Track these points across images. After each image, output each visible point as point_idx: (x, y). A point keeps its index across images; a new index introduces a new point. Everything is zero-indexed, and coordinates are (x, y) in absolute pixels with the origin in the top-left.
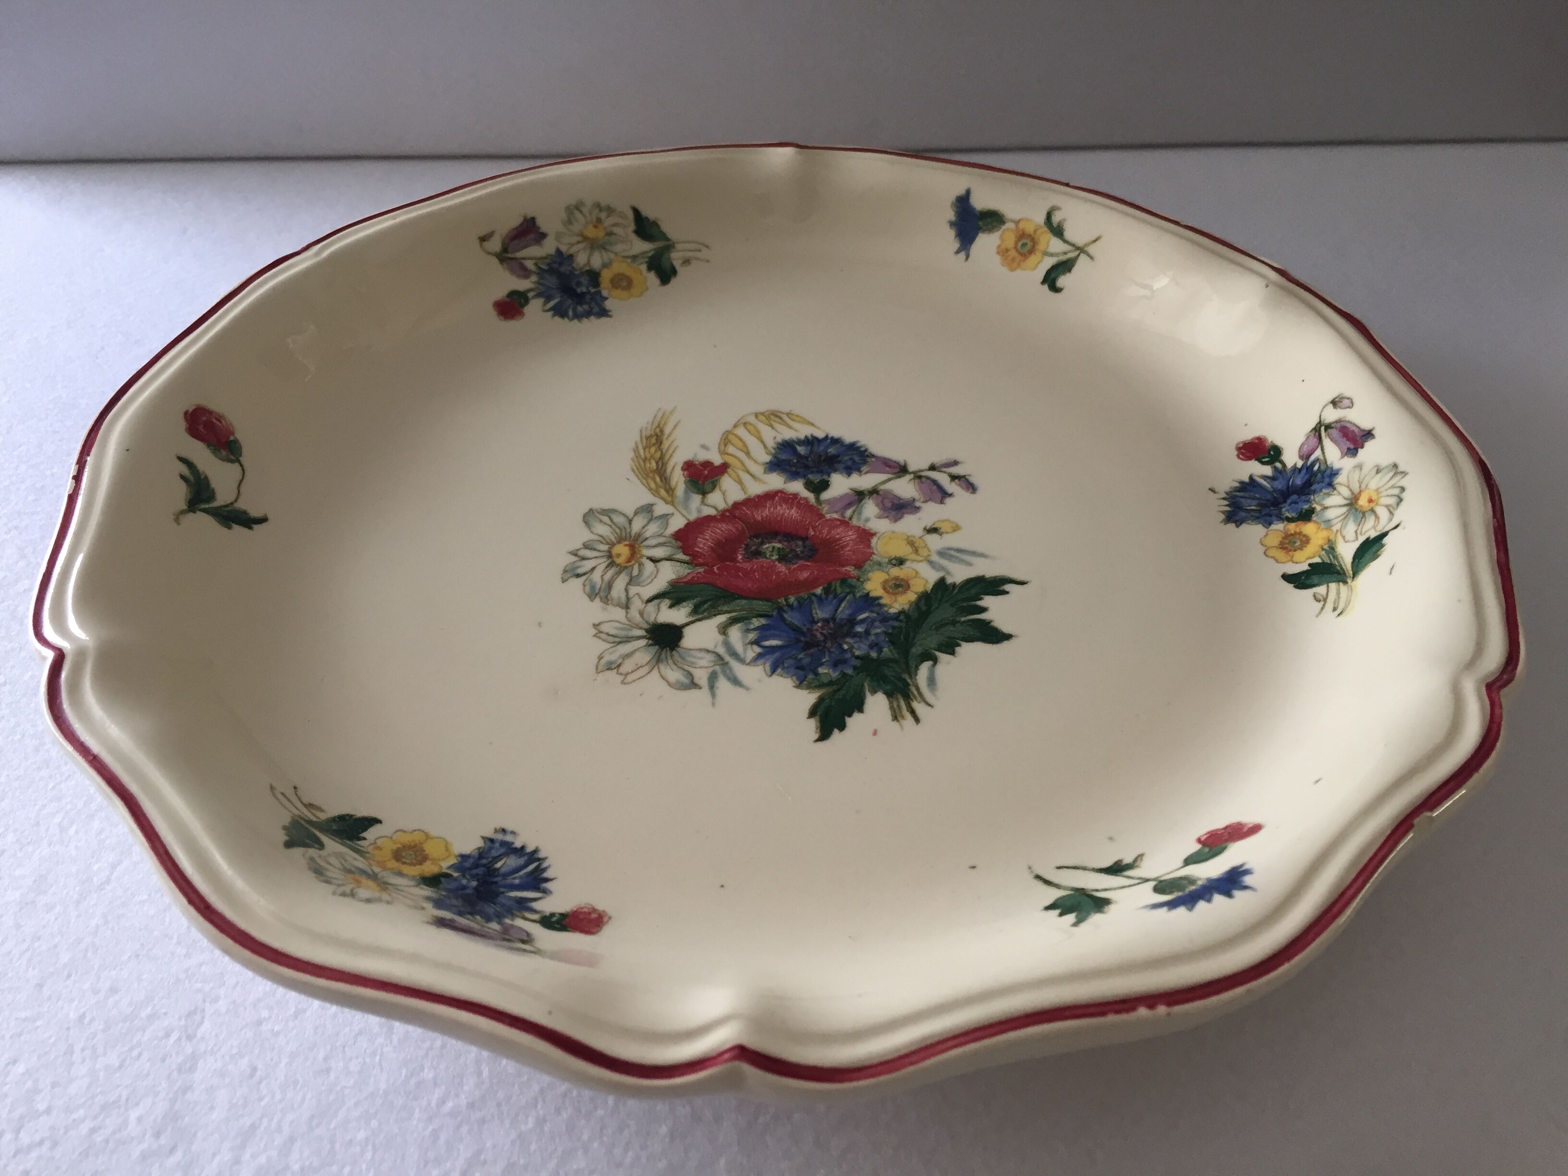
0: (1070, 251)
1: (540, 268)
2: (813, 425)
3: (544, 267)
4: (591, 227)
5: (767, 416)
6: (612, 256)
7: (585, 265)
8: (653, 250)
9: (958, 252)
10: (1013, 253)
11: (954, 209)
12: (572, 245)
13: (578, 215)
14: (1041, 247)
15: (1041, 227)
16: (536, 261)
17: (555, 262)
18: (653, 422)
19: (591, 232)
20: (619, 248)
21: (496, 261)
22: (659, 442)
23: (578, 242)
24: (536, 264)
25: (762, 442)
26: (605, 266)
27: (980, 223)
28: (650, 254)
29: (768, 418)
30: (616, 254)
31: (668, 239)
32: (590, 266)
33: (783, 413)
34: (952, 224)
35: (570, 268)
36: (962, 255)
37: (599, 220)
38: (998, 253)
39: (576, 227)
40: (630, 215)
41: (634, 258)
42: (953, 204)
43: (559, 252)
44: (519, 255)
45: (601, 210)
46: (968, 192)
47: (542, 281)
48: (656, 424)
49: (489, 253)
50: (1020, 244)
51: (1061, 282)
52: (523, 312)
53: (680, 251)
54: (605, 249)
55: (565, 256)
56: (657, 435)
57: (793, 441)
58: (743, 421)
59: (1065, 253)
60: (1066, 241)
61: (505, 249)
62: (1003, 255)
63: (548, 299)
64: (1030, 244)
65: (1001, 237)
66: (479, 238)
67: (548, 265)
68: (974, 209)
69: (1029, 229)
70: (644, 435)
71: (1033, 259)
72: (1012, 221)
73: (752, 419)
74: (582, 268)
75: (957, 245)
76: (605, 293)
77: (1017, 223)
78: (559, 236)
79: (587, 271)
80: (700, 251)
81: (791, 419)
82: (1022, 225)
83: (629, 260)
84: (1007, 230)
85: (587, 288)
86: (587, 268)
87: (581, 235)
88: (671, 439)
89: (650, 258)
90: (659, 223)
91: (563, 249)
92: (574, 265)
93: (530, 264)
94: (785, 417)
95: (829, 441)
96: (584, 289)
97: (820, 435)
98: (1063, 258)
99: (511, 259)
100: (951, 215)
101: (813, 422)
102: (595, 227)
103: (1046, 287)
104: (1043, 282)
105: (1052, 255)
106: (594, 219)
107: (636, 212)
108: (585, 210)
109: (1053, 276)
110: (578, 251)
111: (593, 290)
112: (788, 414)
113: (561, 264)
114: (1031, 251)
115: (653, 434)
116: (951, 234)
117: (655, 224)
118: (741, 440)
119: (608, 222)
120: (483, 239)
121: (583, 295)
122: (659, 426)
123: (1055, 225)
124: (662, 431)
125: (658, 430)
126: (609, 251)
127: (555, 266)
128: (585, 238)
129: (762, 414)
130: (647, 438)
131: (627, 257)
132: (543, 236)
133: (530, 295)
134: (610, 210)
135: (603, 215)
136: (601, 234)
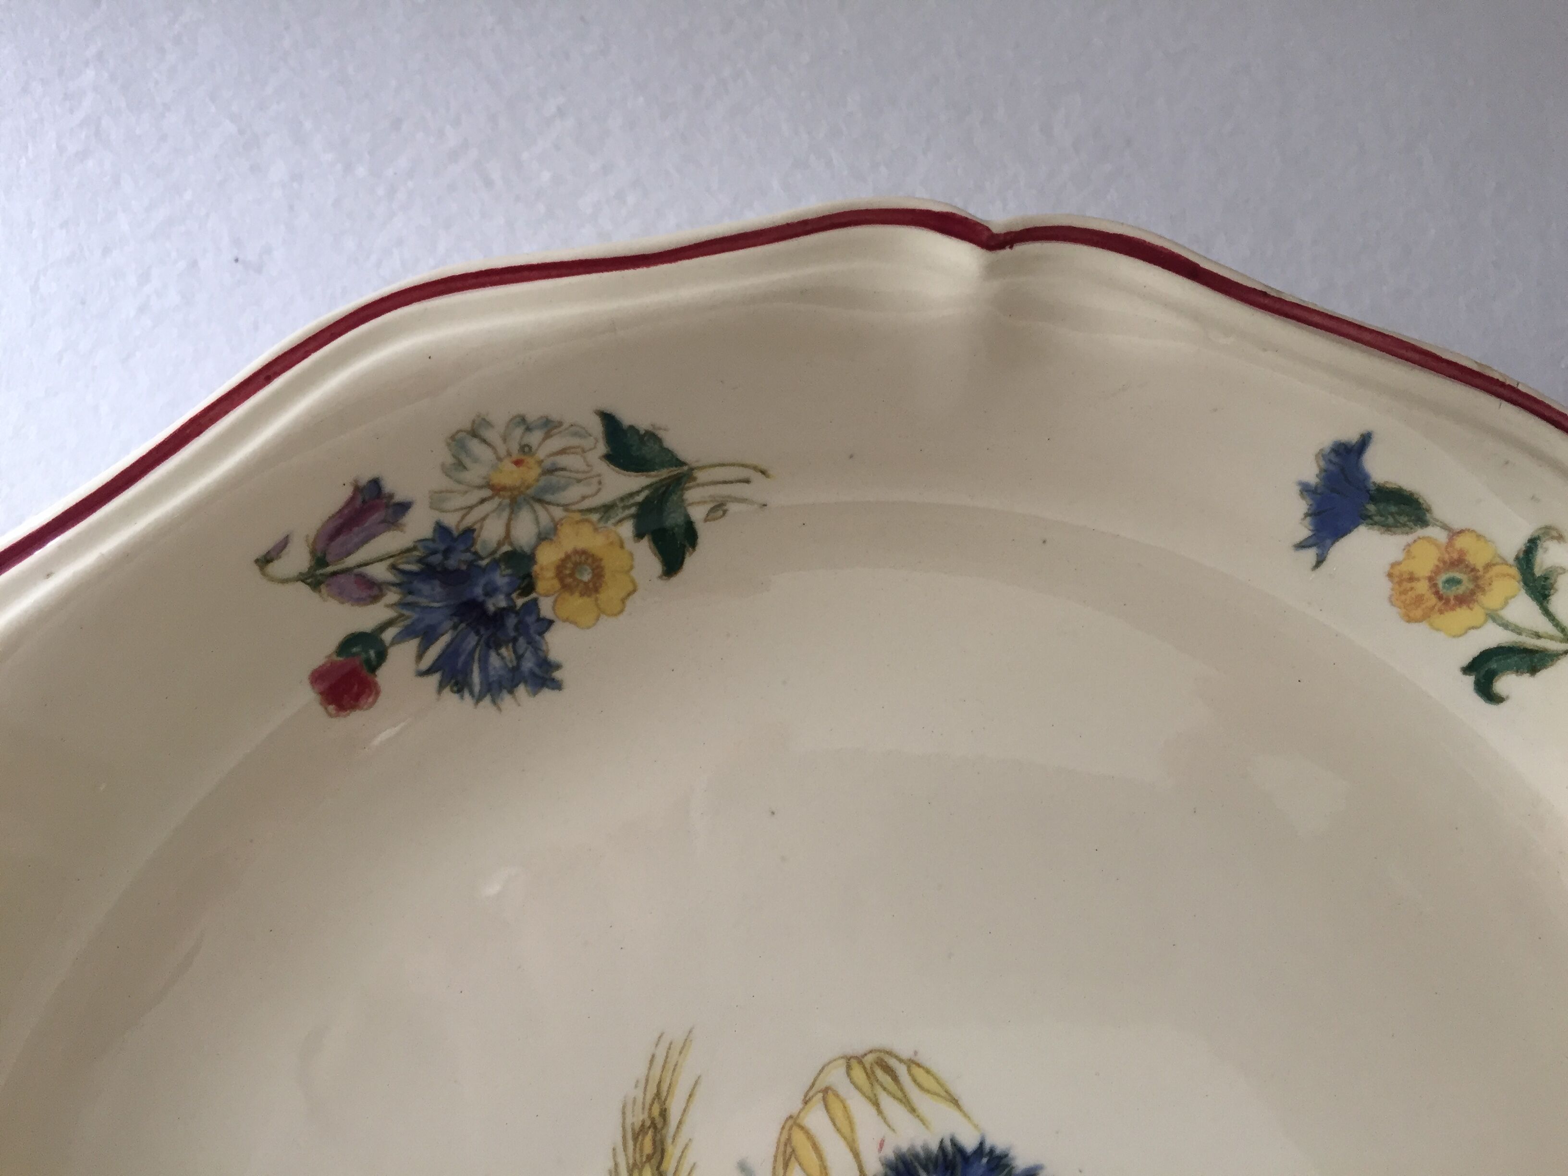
0: (1552, 638)
1: (403, 572)
2: (955, 1102)
3: (414, 567)
4: (508, 466)
5: (868, 1066)
6: (558, 513)
7: (500, 544)
8: (647, 487)
9: (1302, 546)
10: (1422, 587)
11: (1322, 463)
12: (471, 508)
13: (475, 446)
14: (1491, 599)
15: (1505, 562)
16: (392, 560)
17: (434, 552)
18: (647, 1081)
19: (509, 475)
20: (573, 494)
21: (303, 589)
22: (660, 1151)
23: (483, 501)
24: (393, 567)
25: (856, 1155)
26: (544, 537)
27: (1372, 508)
28: (640, 498)
29: (870, 1075)
30: (566, 507)
31: (680, 463)
32: (511, 544)
33: (901, 1061)
34: (1306, 490)
35: (468, 556)
36: (1311, 555)
37: (526, 449)
38: (1390, 575)
39: (475, 474)
40: (596, 427)
41: (607, 509)
42: (1321, 455)
43: (441, 530)
44: (351, 561)
45: (528, 429)
46: (1365, 440)
47: (410, 599)
48: (652, 1090)
49: (285, 581)
50: (1444, 577)
51: (1506, 683)
52: (376, 684)
53: (703, 485)
54: (540, 501)
55: (456, 533)
56: (654, 1125)
57: (916, 1156)
58: (821, 1085)
59: (1538, 636)
60: (1547, 613)
61: (320, 561)
62: (1400, 583)
63: (428, 637)
64: (1467, 585)
65: (1408, 548)
66: (257, 561)
67: (420, 560)
68: (1366, 477)
69: (1478, 557)
70: (629, 1122)
71: (1462, 616)
72: (1445, 527)
73: (837, 1077)
74: (494, 552)
75: (1304, 532)
76: (546, 608)
77: (1454, 534)
78: (437, 500)
79: (506, 553)
80: (747, 481)
81: (915, 1081)
82: (1461, 542)
83: (595, 517)
84: (1428, 539)
85: (508, 596)
86: (506, 548)
87: (489, 485)
88: (682, 1141)
89: (642, 505)
90: (661, 434)
91: (451, 520)
92: (478, 547)
93: (380, 572)
94: (902, 1070)
95: (985, 1160)
96: (501, 602)
97: (969, 1143)
98: (1531, 642)
99: (334, 574)
100: (1311, 473)
101: (957, 1090)
102: (518, 463)
103: (1470, 680)
104: (1467, 670)
105: (1506, 625)
106: (515, 447)
107: (609, 421)
108: (492, 435)
109: (1494, 666)
110: (484, 519)
111: (520, 602)
112: (911, 1063)
113: (447, 552)
114: (1464, 600)
115: (648, 1123)
116: (1301, 506)
117: (652, 436)
118: (816, 1147)
119: (546, 448)
120: (265, 561)
121: (501, 614)
122: (658, 1094)
123: (1538, 571)
124: (664, 1113)
125: (656, 1111)
126: (549, 503)
127: (436, 559)
128: (497, 490)
129: (860, 1060)
130: (635, 1138)
131: (590, 510)
132: (404, 507)
133: (388, 635)
134: (549, 426)
135: (534, 438)
136: (531, 473)
